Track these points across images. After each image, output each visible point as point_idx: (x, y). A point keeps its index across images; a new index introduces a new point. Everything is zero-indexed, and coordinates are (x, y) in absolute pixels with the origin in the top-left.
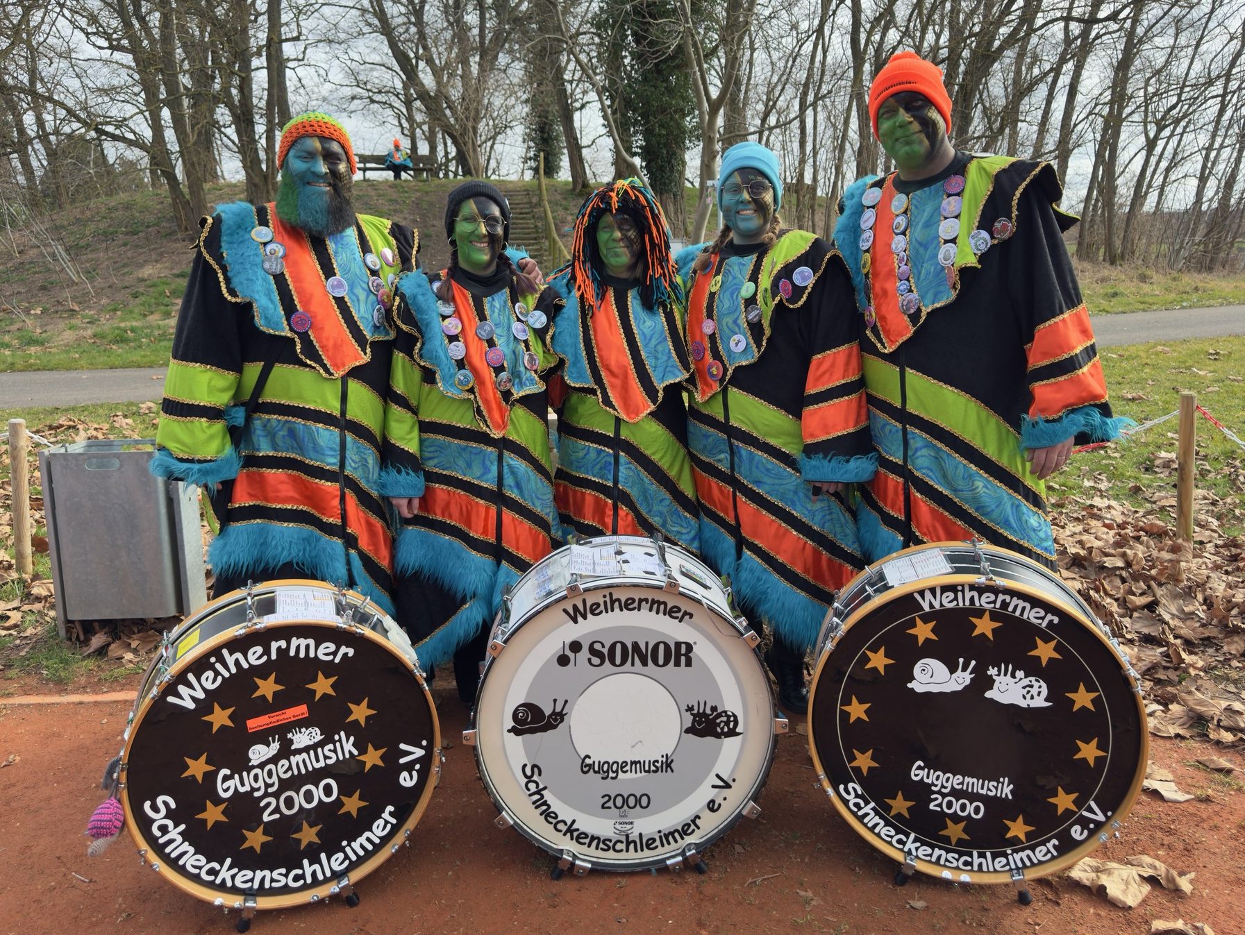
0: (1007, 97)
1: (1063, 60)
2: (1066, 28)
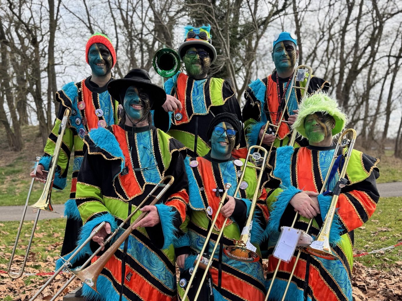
0: (364, 89)
1: (388, 73)
2: (389, 60)
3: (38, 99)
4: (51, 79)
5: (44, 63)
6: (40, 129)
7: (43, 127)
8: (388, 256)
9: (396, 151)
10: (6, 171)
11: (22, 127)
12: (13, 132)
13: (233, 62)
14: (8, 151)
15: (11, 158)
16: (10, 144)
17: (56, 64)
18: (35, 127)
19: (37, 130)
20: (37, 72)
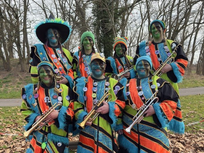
0: (181, 40)
1: (193, 32)
2: (194, 25)
3: (18, 45)
4: (25, 35)
5: (21, 27)
6: (19, 60)
7: (21, 59)
8: (195, 126)
9: (197, 71)
10: (3, 81)
11: (11, 59)
12: (6, 62)
13: (116, 26)
14: (4, 71)
15: (6, 74)
16: (5, 68)
17: (27, 28)
18: (17, 59)
19: (18, 61)
20: (18, 32)
